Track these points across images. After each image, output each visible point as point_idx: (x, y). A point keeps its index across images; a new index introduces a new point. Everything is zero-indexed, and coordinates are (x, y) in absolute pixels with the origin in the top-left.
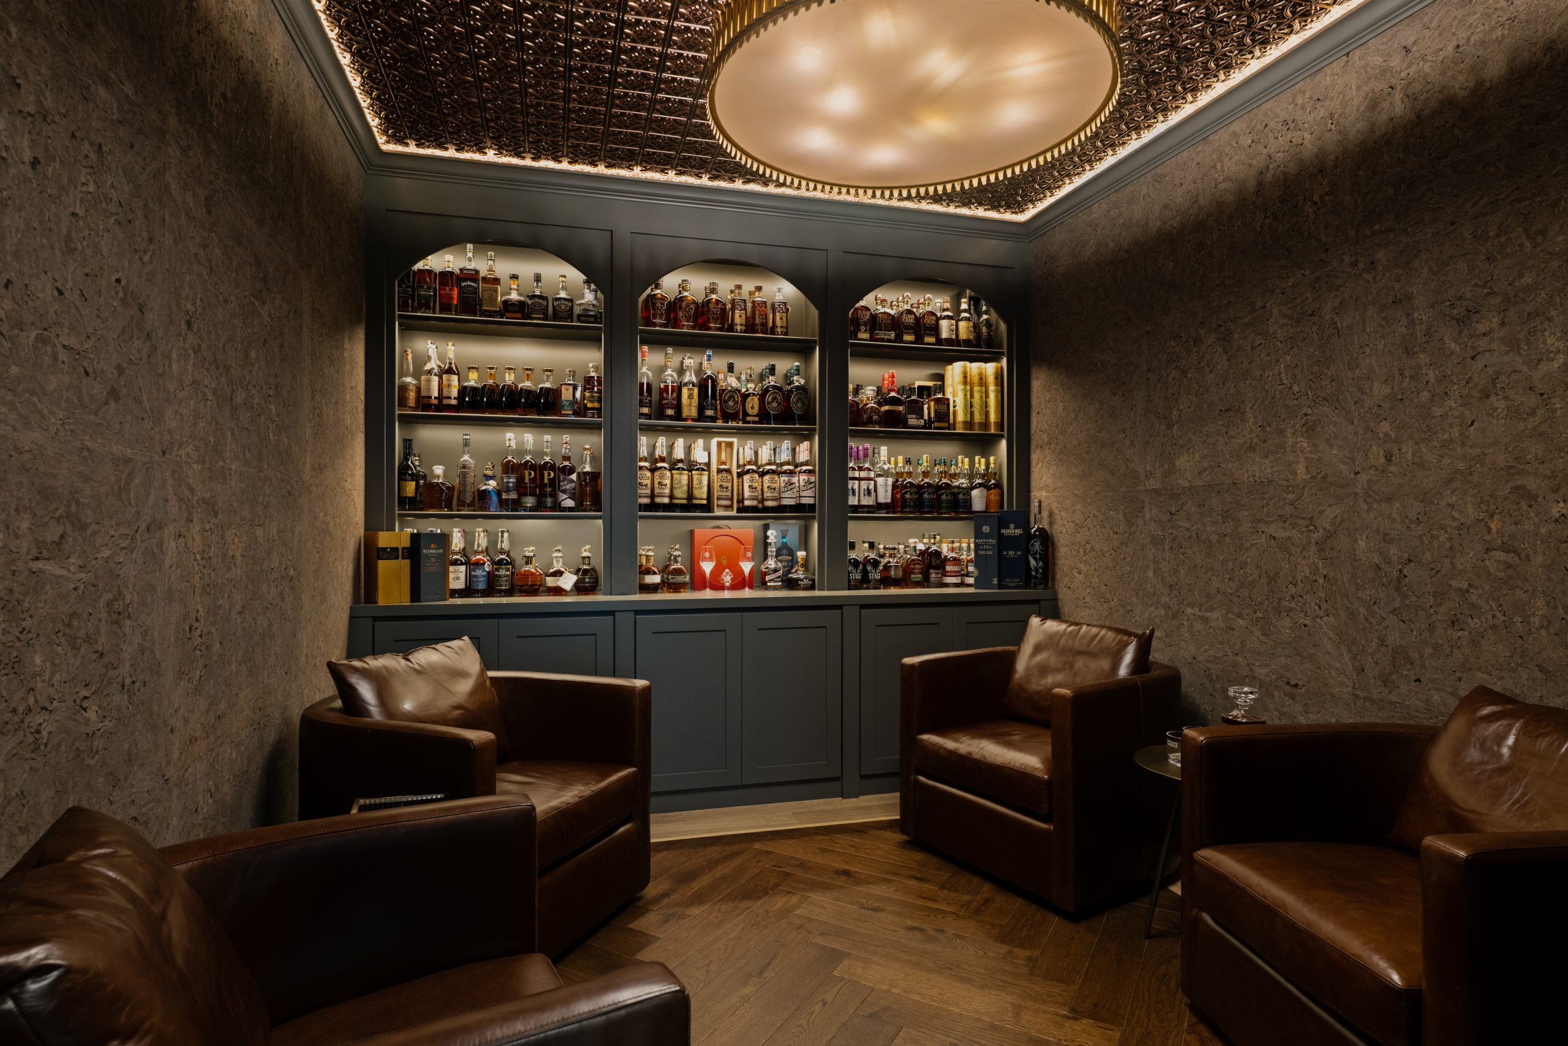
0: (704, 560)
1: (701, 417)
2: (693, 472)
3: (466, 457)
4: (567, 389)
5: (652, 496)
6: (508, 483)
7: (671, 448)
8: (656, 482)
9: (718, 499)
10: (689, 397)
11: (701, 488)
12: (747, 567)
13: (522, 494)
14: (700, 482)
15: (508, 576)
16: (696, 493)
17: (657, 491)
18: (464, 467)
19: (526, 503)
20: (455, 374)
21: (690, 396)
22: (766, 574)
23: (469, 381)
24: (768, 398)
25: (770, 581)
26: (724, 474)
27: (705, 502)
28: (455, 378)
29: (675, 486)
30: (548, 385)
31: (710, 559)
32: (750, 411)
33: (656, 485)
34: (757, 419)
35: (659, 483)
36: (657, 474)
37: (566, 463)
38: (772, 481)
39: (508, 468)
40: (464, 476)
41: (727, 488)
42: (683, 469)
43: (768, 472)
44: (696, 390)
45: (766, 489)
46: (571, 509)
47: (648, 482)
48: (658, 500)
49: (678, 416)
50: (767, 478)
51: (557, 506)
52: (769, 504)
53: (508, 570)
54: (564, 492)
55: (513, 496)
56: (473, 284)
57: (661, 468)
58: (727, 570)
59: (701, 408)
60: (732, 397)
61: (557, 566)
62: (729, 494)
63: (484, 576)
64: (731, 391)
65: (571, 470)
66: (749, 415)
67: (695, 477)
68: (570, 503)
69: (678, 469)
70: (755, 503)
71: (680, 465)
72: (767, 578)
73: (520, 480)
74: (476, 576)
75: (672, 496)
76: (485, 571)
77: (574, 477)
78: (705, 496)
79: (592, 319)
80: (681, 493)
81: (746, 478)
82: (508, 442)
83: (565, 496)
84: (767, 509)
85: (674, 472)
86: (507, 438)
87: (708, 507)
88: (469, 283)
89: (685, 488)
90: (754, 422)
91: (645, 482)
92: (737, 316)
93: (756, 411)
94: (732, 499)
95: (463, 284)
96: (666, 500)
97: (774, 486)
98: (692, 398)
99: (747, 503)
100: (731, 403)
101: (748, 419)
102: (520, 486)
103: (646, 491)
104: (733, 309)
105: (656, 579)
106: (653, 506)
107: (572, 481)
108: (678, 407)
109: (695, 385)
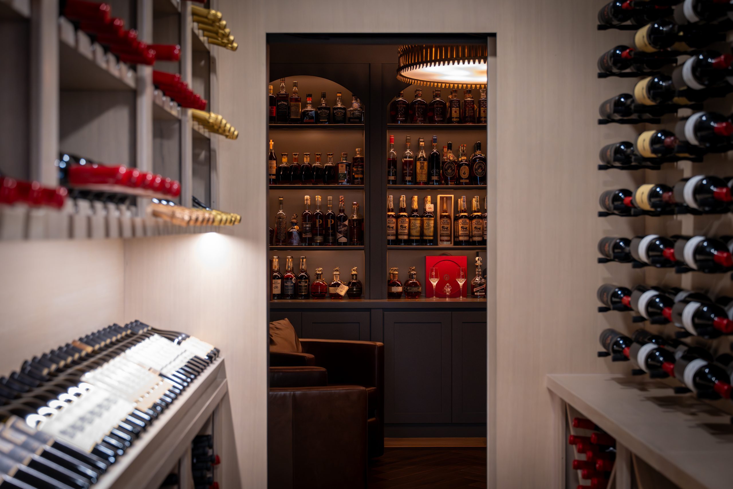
0: (432, 277)
1: (429, 180)
2: (424, 218)
3: (281, 212)
4: (342, 166)
5: (397, 234)
6: (306, 227)
7: (410, 201)
8: (399, 225)
9: (441, 236)
10: (421, 168)
11: (429, 229)
12: (461, 282)
13: (315, 234)
14: (429, 225)
15: (306, 286)
16: (426, 232)
17: (399, 231)
18: (280, 218)
19: (317, 240)
20: (274, 160)
21: (422, 168)
22: (473, 287)
23: (282, 163)
24: (476, 166)
25: (477, 292)
26: (445, 219)
27: (432, 238)
28: (274, 162)
29: (411, 228)
30: (330, 164)
31: (436, 277)
32: (463, 176)
33: (399, 227)
34: (468, 181)
35: (401, 226)
36: (400, 220)
37: (342, 214)
38: (477, 223)
39: (305, 217)
40: (279, 223)
41: (447, 228)
42: (417, 216)
43: (475, 217)
44: (426, 163)
45: (474, 229)
46: (345, 244)
47: (394, 225)
48: (400, 237)
49: (414, 181)
50: (474, 221)
51: (336, 242)
52: (476, 239)
53: (306, 282)
54: (340, 232)
55: (309, 235)
56: (285, 103)
57: (402, 216)
58: (448, 284)
59: (430, 175)
60: (450, 167)
61: (336, 280)
62: (449, 232)
63: (292, 286)
64: (449, 163)
65: (345, 218)
66: (462, 179)
67: (425, 222)
68: (343, 240)
69: (414, 216)
70: (466, 238)
71: (415, 214)
72: (475, 290)
73: (314, 225)
74: (287, 286)
75: (409, 234)
76: (292, 283)
77: (346, 223)
78: (432, 234)
79: (357, 120)
80: (415, 232)
81: (460, 221)
82: (306, 201)
83: (341, 236)
84: (474, 243)
85: (411, 218)
86: (305, 199)
87: (434, 241)
88: (283, 102)
89: (419, 229)
90: (466, 184)
91: (391, 225)
92: (453, 112)
93: (467, 175)
94: (450, 236)
95: (279, 103)
96: (406, 237)
97: (478, 226)
98: (423, 169)
99: (461, 238)
100: (449, 171)
101: (461, 181)
102: (313, 229)
103: (393, 232)
104: (451, 107)
105: (400, 289)
106: (397, 241)
107: (345, 226)
108: (414, 174)
109: (425, 160)
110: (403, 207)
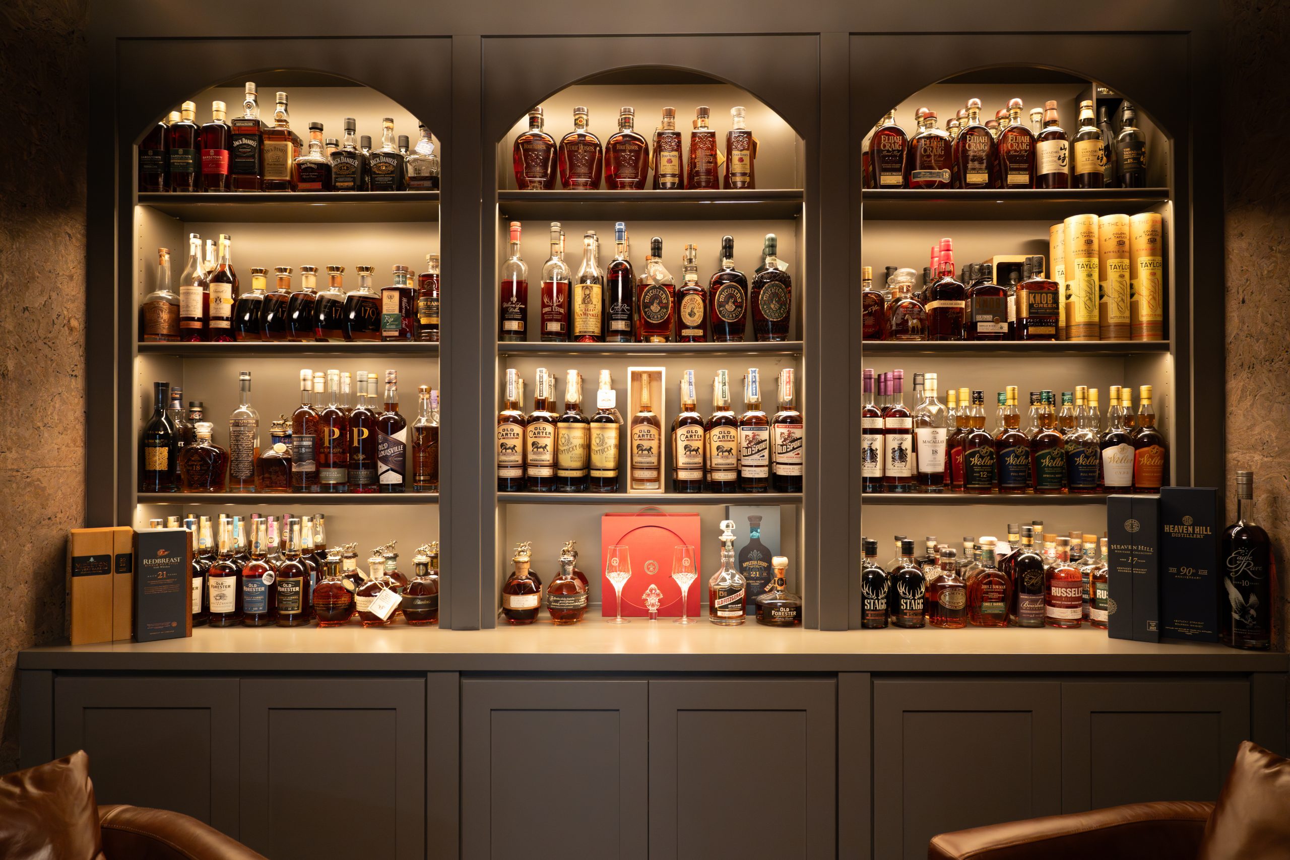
0: (612, 569)
1: (605, 333)
2: (593, 425)
3: (244, 409)
4: (391, 297)
5: (525, 465)
6: (300, 447)
7: (559, 384)
8: (530, 441)
9: (633, 468)
10: (584, 301)
11: (603, 451)
12: (685, 581)
13: (322, 464)
14: (602, 442)
15: (297, 593)
16: (596, 459)
17: (531, 457)
18: (237, 424)
19: (328, 478)
20: (228, 281)
21: (587, 299)
22: (713, 595)
23: (251, 291)
24: (720, 296)
25: (724, 608)
26: (645, 427)
27: (611, 474)
28: (227, 288)
29: (561, 448)
30: (363, 292)
31: (622, 568)
32: (687, 320)
33: (530, 447)
34: (700, 332)
35: (533, 444)
36: (531, 428)
37: (391, 414)
38: (724, 437)
39: (301, 422)
40: (237, 436)
41: (650, 450)
42: (576, 420)
43: (718, 423)
44: (597, 290)
45: (715, 452)
46: (395, 488)
47: (518, 443)
48: (532, 472)
49: (568, 332)
50: (716, 431)
51: (374, 482)
52: (720, 476)
53: (297, 584)
54: (385, 460)
55: (308, 467)
56: (250, 142)
57: (537, 419)
58: (653, 586)
59: (606, 318)
60: (655, 297)
61: (377, 576)
62: (654, 459)
63: (261, 593)
64: (654, 287)
65: (398, 426)
66: (687, 327)
67: (595, 433)
68: (393, 478)
69: (566, 420)
70: (696, 475)
71: (572, 413)
72: (718, 603)
73: (318, 444)
74: (250, 594)
75: (555, 465)
76: (263, 585)
77: (402, 436)
78: (611, 464)
79: (428, 184)
80: (571, 460)
81: (681, 432)
82: (302, 383)
83: (385, 468)
84: (717, 487)
85: (560, 425)
86: (302, 377)
87: (616, 483)
88: (245, 141)
89: (579, 451)
90: (696, 339)
91: (510, 442)
92: (664, 161)
93: (698, 319)
94: (658, 469)
95: (236, 143)
96: (546, 472)
97: (727, 445)
98: (590, 302)
99: (683, 475)
100: (655, 308)
101: (685, 332)
102: (318, 453)
103: (513, 458)
104: (659, 149)
105: (529, 601)
106: (525, 483)
107: (398, 443)
108: (568, 319)
109: (595, 280)
110: (540, 396)
